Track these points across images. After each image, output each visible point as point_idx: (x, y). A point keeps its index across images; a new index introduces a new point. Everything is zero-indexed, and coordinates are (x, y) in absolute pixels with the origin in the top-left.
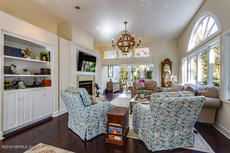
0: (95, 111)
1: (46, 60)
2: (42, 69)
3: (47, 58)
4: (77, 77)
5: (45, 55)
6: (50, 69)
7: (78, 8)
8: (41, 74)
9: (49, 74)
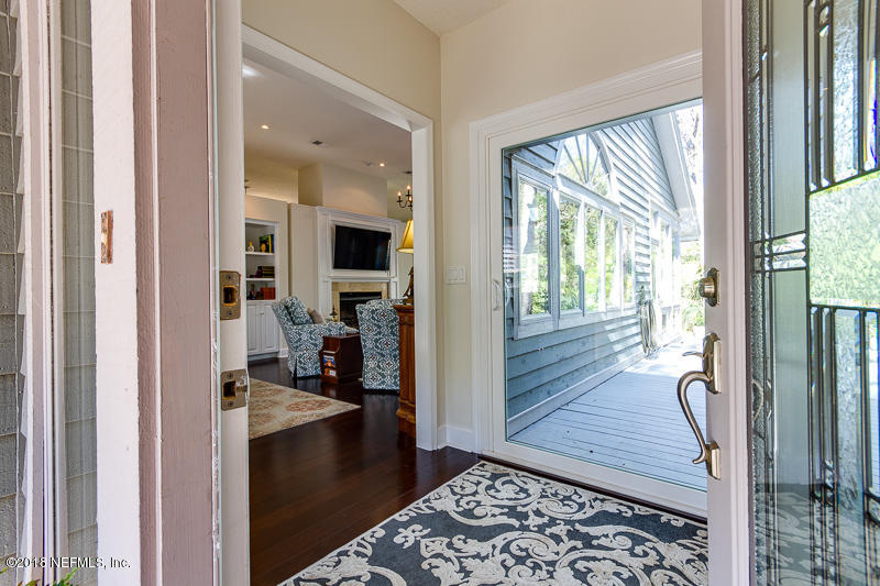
0: (311, 333)
1: (267, 251)
2: (260, 268)
3: (267, 247)
4: (333, 283)
5: (265, 242)
6: (273, 268)
7: (317, 143)
8: (257, 276)
9: (273, 275)
